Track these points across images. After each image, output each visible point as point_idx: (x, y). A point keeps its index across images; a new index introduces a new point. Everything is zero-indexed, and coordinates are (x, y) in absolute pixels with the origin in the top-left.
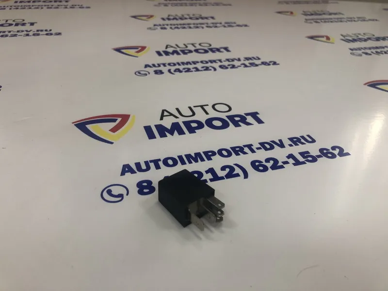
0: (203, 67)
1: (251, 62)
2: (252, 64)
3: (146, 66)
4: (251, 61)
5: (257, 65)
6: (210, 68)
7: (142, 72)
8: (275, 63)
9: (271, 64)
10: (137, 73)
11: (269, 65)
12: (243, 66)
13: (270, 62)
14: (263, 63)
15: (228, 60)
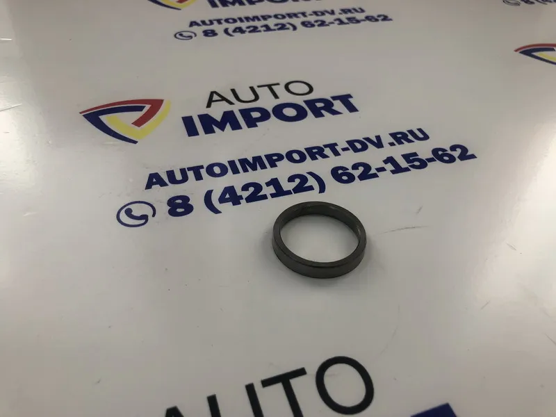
0: (276, 25)
1: (350, 17)
2: (351, 20)
3: (192, 24)
4: (349, 15)
5: (358, 21)
6: (288, 26)
7: (184, 34)
8: (385, 18)
9: (380, 19)
10: (178, 36)
11: (377, 20)
12: (337, 22)
13: (379, 16)
14: (368, 18)
15: (315, 13)
